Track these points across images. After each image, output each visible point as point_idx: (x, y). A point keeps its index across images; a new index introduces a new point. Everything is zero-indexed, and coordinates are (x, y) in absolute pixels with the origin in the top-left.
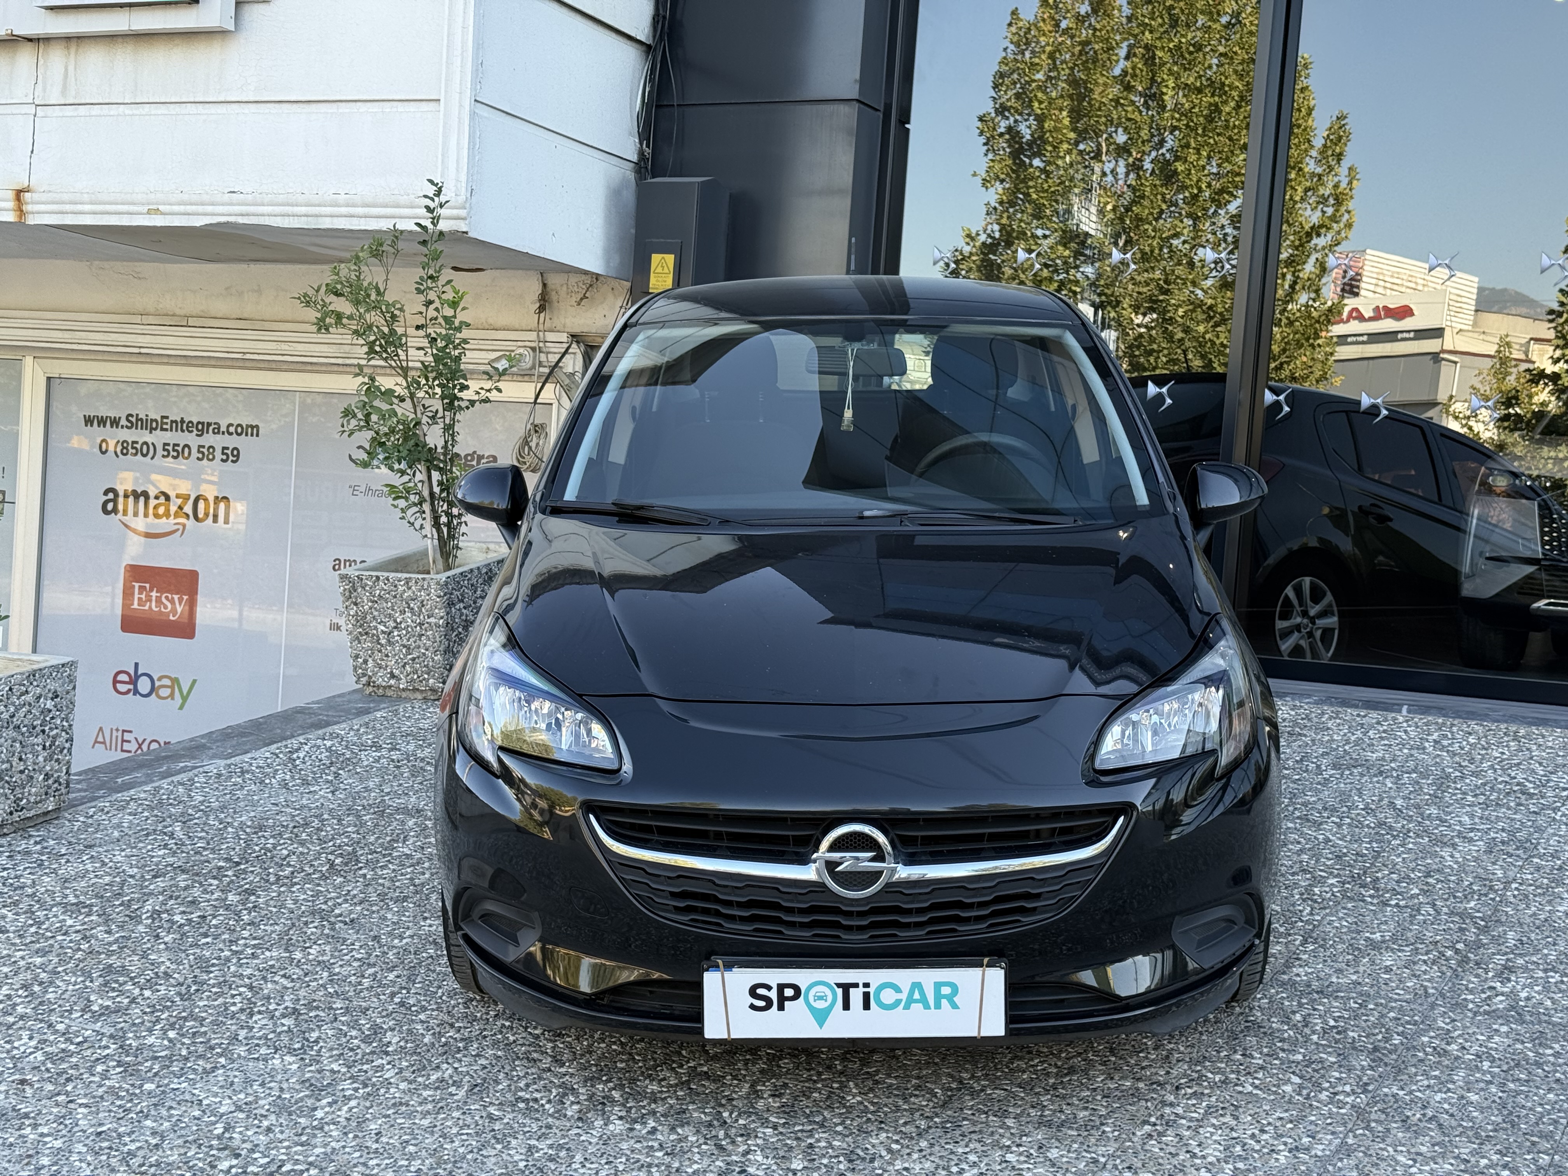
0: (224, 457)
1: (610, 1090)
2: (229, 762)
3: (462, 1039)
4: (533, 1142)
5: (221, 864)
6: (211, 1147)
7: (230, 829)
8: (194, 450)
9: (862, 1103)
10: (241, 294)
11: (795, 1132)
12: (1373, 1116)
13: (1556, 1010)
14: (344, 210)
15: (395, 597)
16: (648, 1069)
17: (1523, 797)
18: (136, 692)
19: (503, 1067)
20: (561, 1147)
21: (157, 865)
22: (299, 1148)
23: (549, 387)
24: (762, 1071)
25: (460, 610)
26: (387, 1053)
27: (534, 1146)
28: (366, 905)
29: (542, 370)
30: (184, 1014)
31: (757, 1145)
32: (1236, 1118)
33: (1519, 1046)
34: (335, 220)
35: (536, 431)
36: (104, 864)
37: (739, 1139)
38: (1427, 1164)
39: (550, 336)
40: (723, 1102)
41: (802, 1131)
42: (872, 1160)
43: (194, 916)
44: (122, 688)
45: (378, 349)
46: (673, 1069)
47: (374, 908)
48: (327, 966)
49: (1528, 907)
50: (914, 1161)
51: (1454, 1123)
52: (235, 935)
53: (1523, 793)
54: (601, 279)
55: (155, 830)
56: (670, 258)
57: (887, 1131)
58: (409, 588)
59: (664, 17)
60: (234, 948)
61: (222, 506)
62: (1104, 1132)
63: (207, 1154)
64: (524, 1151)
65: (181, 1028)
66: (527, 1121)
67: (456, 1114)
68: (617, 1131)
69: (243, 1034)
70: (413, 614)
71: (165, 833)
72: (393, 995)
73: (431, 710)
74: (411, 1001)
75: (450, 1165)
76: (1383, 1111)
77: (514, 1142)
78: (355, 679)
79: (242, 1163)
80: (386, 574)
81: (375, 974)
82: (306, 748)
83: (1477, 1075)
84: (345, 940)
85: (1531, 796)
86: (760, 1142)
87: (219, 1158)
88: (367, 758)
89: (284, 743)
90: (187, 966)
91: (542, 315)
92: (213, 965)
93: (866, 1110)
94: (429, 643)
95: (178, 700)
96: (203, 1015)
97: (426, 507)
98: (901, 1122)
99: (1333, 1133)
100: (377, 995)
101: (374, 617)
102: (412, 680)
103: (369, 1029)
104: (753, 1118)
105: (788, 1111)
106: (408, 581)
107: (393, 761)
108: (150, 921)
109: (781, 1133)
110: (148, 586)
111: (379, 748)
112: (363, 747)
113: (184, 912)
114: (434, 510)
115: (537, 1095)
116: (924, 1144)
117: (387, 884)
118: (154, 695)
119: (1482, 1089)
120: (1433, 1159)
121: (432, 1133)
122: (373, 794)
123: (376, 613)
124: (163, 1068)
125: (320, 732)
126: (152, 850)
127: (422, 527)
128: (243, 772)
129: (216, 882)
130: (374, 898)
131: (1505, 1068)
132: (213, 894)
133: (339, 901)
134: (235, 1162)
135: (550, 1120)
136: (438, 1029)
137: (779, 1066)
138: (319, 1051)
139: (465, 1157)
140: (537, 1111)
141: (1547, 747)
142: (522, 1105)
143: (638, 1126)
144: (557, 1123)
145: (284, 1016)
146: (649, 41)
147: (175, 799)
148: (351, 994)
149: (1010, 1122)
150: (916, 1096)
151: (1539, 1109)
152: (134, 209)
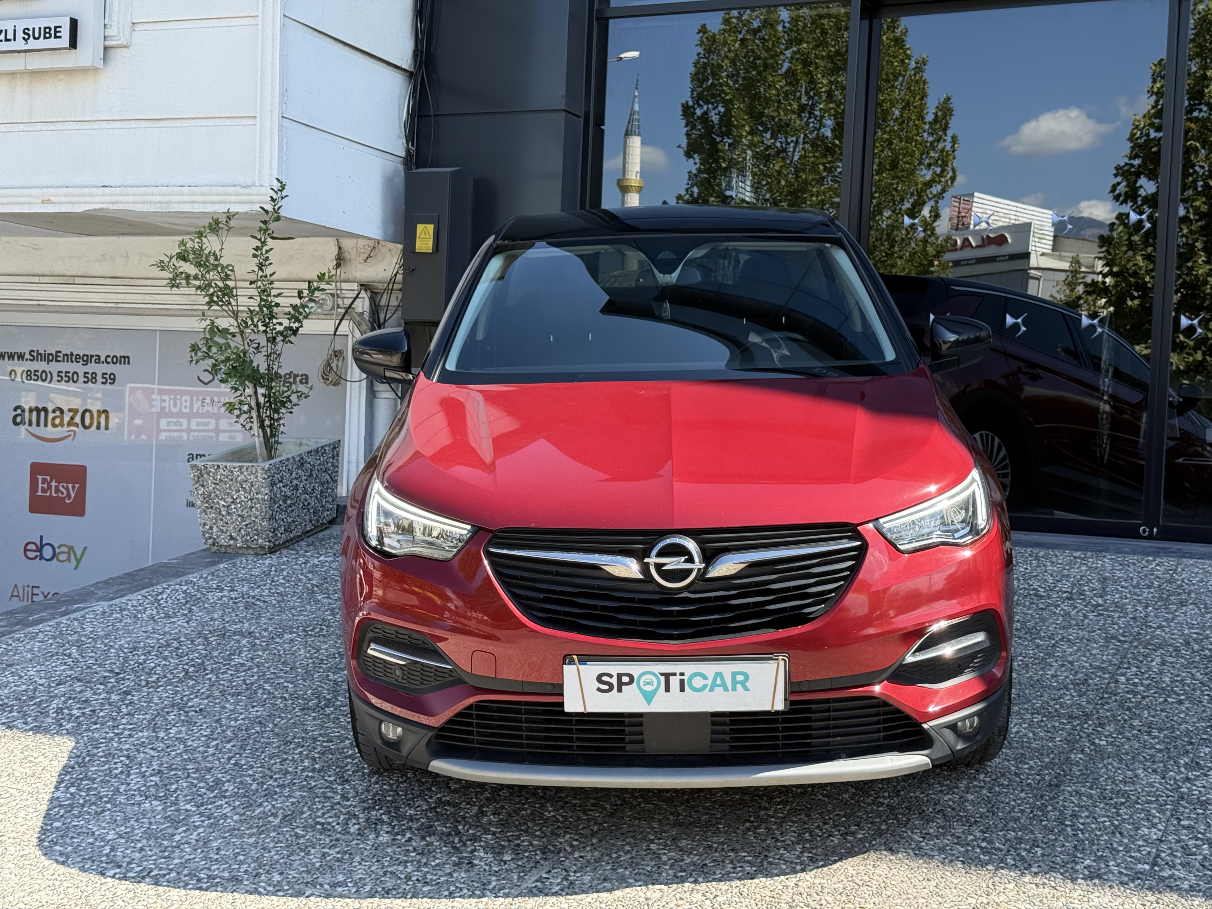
0: (104, 380)
1: (381, 815)
2: (111, 603)
3: (278, 786)
4: (326, 850)
5: (107, 674)
6: (101, 862)
7: (112, 650)
8: (81, 375)
9: (554, 816)
10: (113, 259)
11: (508, 837)
12: (901, 811)
13: (1035, 740)
14: (187, 198)
15: (232, 480)
16: (408, 800)
17: (1035, 598)
18: (42, 557)
19: (306, 803)
20: (345, 852)
21: (59, 676)
22: (163, 860)
23: (345, 323)
24: (487, 799)
25: (280, 488)
26: (225, 797)
27: (327, 853)
28: (211, 699)
29: (339, 310)
30: (81, 776)
31: (481, 846)
32: (808, 816)
33: (1006, 763)
34: (181, 205)
35: (336, 356)
36: (21, 677)
37: (469, 843)
38: (932, 840)
39: (345, 286)
40: (459, 819)
41: (512, 836)
42: (559, 853)
43: (87, 711)
44: (31, 555)
45: (215, 299)
46: (425, 800)
47: (217, 701)
48: (183, 741)
49: (1027, 672)
50: (587, 852)
51: (954, 813)
52: (117, 722)
53: (1036, 595)
54: (381, 243)
55: (57, 653)
56: (431, 227)
57: (570, 834)
58: (242, 473)
59: (422, 52)
60: (116, 731)
61: (103, 416)
62: (718, 828)
63: (98, 866)
64: (319, 856)
65: (79, 785)
66: (323, 837)
67: (273, 834)
68: (385, 841)
69: (122, 788)
70: (246, 492)
71: (65, 655)
72: (230, 758)
73: (261, 561)
74: (243, 762)
75: (267, 867)
76: (907, 808)
77: (313, 851)
78: (204, 541)
79: (124, 871)
80: (224, 464)
81: (217, 745)
82: (168, 591)
83: (975, 783)
84: (196, 723)
85: (1041, 597)
86: (482, 844)
87: (106, 869)
88: (213, 597)
89: (152, 589)
90: (83, 744)
91: (339, 270)
92: (101, 743)
93: (557, 821)
94: (257, 513)
95: (74, 562)
96: (94, 776)
97: (254, 414)
98: (581, 827)
99: (872, 823)
100: (219, 759)
101: (217, 496)
102: (246, 540)
103: (213, 782)
104: (479, 829)
105: (502, 823)
106: (241, 468)
107: (232, 598)
108: (55, 715)
109: (498, 838)
110: (48, 478)
111: (222, 590)
112: (210, 590)
113: (79, 708)
114: (259, 416)
115: (330, 820)
116: (595, 841)
117: (226, 684)
118: (55, 559)
119: (977, 792)
120: (936, 836)
121: (256, 847)
122: (217, 623)
123: (218, 492)
124: (67, 812)
125: (178, 580)
126: (56, 666)
127: (251, 428)
128: (122, 610)
129: (103, 687)
130: (217, 693)
131: (994, 777)
132: (100, 694)
133: (192, 697)
134: (118, 870)
135: (338, 836)
136: (261, 780)
137: (499, 795)
138: (177, 797)
139: (278, 861)
140: (329, 830)
141: (1058, 564)
142: (319, 827)
143: (399, 837)
144: (343, 837)
145: (152, 775)
146: (411, 69)
147: (71, 630)
148: (200, 759)
149: (655, 825)
150: (592, 810)
151: (1013, 803)
152: (33, 200)
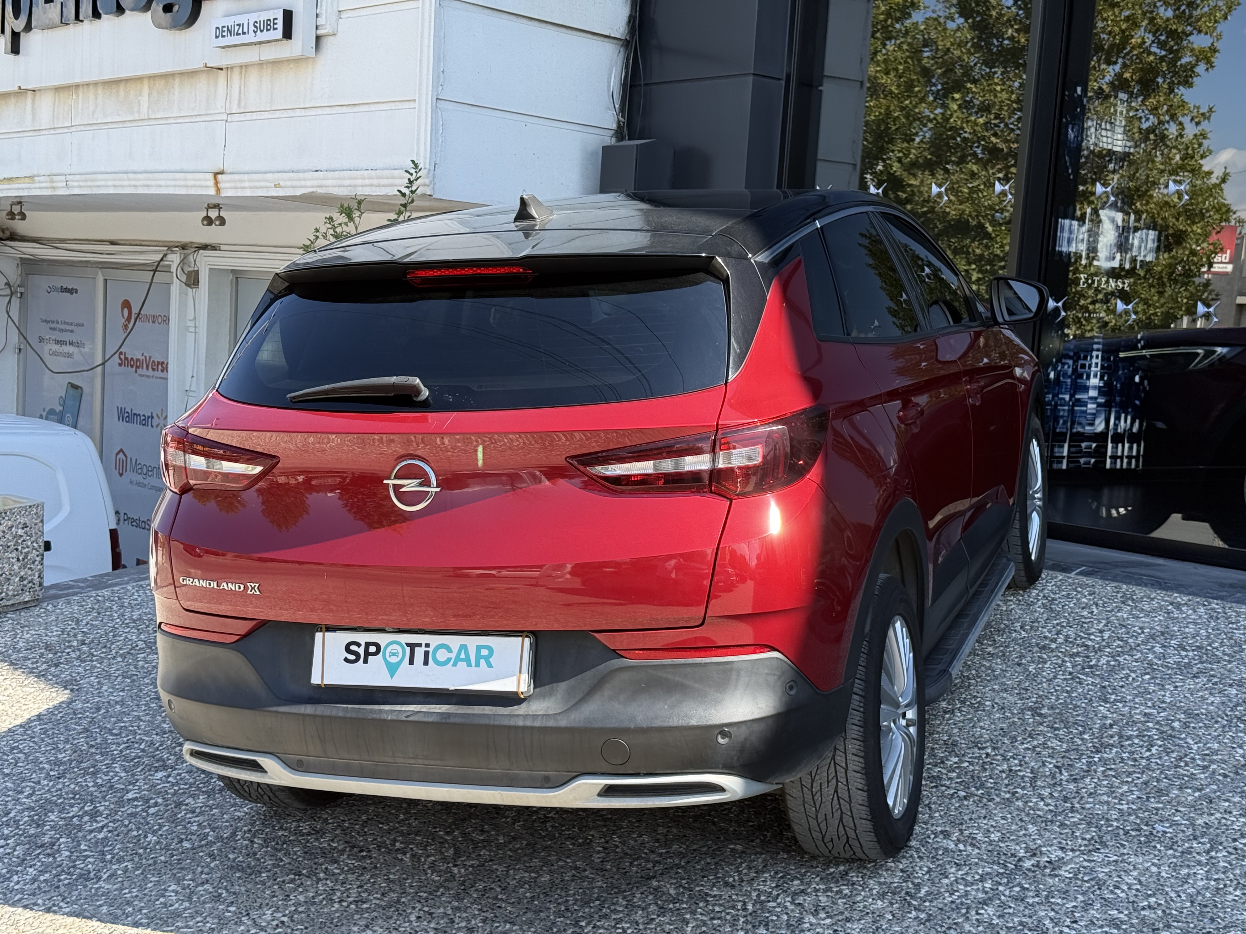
34: (364, 188)
146: (625, 37)
152: (268, 184)
